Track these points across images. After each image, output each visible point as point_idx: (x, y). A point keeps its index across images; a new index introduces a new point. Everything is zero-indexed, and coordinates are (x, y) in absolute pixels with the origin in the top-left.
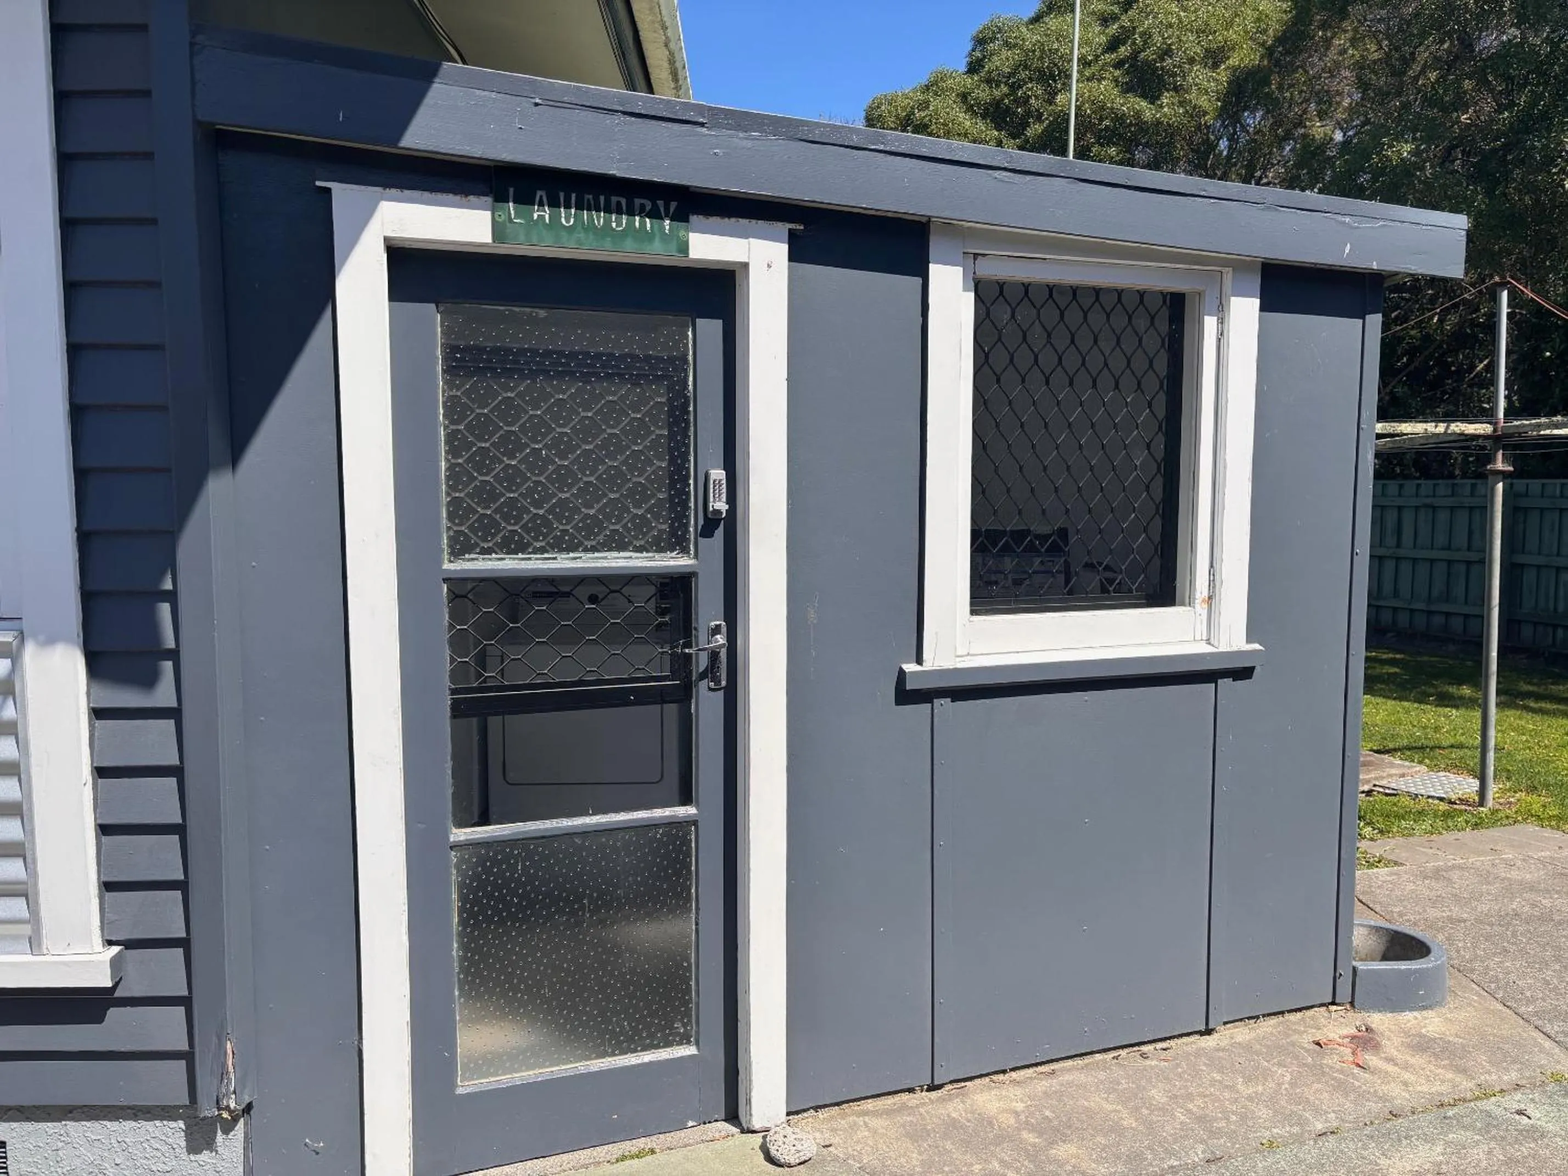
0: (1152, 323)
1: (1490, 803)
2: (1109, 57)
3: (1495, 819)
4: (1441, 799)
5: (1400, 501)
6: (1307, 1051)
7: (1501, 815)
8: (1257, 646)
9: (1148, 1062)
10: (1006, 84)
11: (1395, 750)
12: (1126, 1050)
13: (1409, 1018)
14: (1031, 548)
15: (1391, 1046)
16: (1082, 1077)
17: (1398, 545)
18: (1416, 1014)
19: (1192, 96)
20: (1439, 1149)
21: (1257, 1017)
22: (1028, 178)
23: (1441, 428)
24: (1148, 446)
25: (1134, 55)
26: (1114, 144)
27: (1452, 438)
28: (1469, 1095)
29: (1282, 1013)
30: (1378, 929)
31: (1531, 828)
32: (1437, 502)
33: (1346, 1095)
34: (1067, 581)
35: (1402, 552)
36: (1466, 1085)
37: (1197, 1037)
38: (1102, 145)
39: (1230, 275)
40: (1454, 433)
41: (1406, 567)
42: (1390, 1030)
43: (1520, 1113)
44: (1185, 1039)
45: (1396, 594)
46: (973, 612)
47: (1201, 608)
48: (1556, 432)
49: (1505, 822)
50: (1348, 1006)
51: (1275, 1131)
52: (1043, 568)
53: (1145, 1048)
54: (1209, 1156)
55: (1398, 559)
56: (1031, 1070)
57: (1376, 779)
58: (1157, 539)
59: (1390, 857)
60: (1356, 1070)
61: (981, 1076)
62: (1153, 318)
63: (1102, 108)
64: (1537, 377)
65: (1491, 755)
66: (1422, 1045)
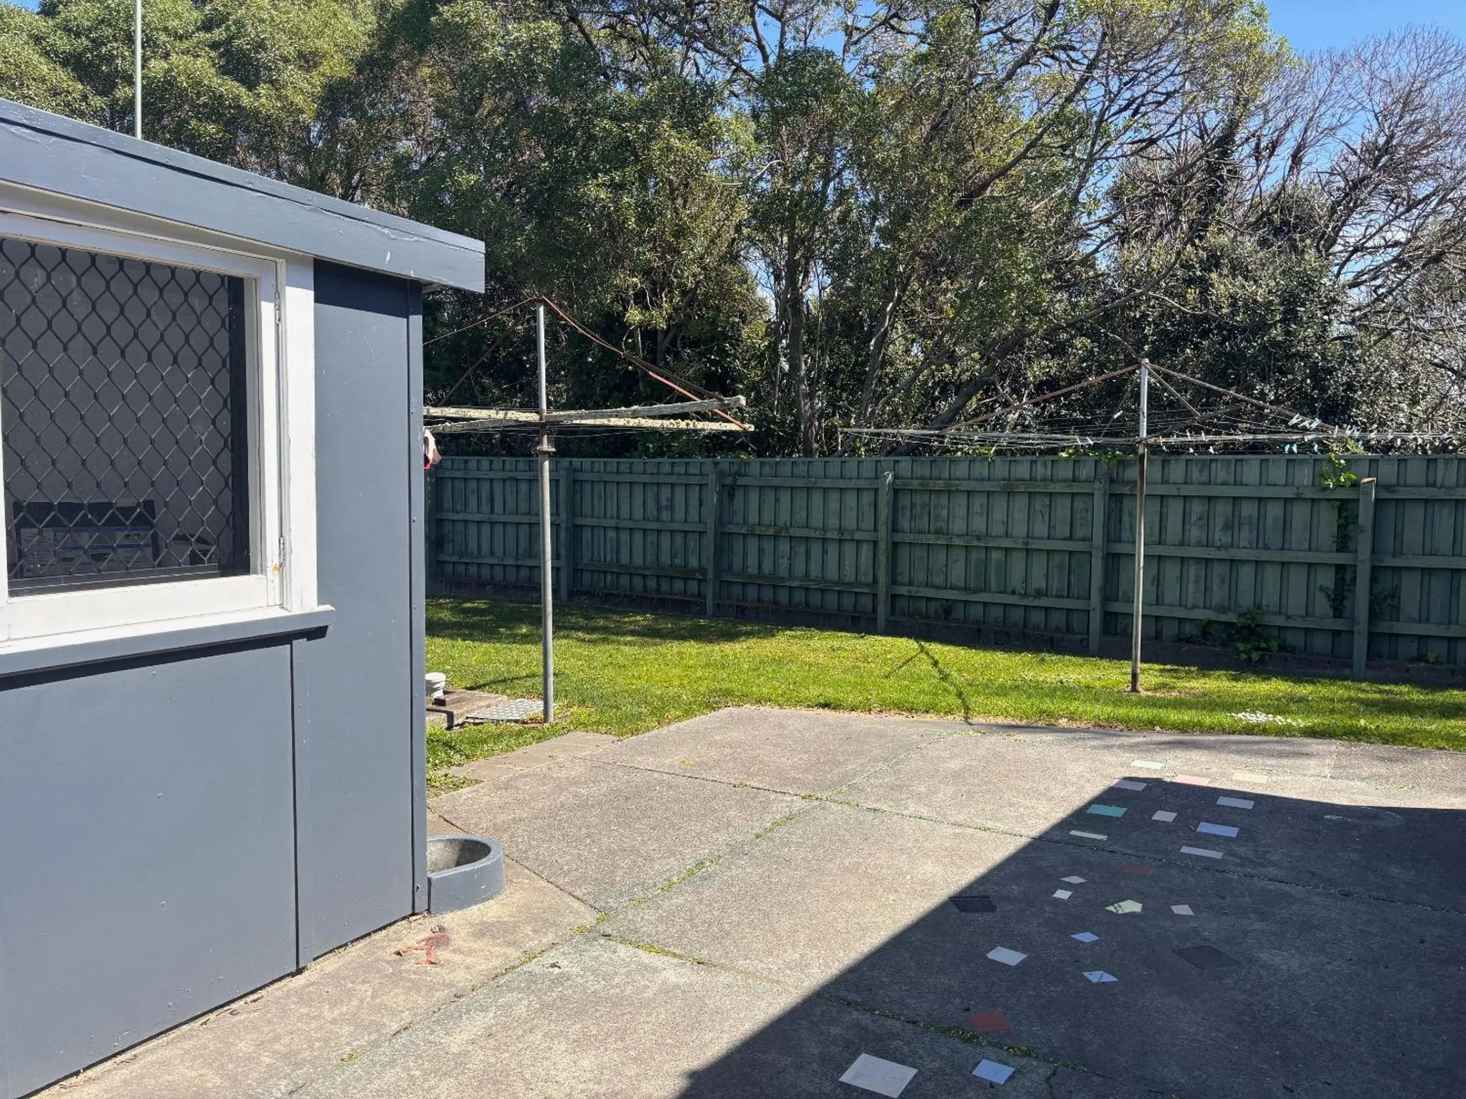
0: (210, 303)
1: (551, 719)
2: (202, 35)
3: (555, 732)
4: (516, 721)
5: (491, 475)
6: (388, 962)
7: (559, 727)
8: (328, 607)
9: (237, 1018)
10: (87, 37)
11: (484, 685)
12: (216, 1013)
13: (475, 912)
14: (114, 522)
15: (459, 938)
16: (168, 1053)
17: (492, 510)
18: (480, 905)
19: (289, 92)
20: (491, 1015)
21: (346, 945)
22: (54, 139)
23: (501, 415)
24: (214, 422)
25: (230, 39)
26: (214, 122)
27: (512, 423)
28: (517, 962)
29: (369, 934)
30: (451, 841)
31: (579, 734)
32: (519, 475)
33: (419, 991)
34: (156, 556)
35: (495, 518)
36: (514, 954)
37: (288, 979)
38: (200, 120)
39: (284, 266)
40: (511, 420)
41: (499, 530)
42: (459, 925)
43: (554, 965)
44: (276, 985)
45: (492, 554)
46: (12, 594)
47: (273, 576)
48: (583, 422)
49: (561, 732)
50: (425, 914)
51: (355, 1044)
52: (127, 542)
53: (234, 1006)
54: (290, 1088)
55: (492, 523)
56: (110, 1063)
57: (468, 712)
58: (228, 510)
59: (472, 778)
60: (429, 967)
61: (49, 1086)
62: (211, 298)
63: (199, 83)
64: (585, 378)
65: (551, 679)
66: (482, 931)
